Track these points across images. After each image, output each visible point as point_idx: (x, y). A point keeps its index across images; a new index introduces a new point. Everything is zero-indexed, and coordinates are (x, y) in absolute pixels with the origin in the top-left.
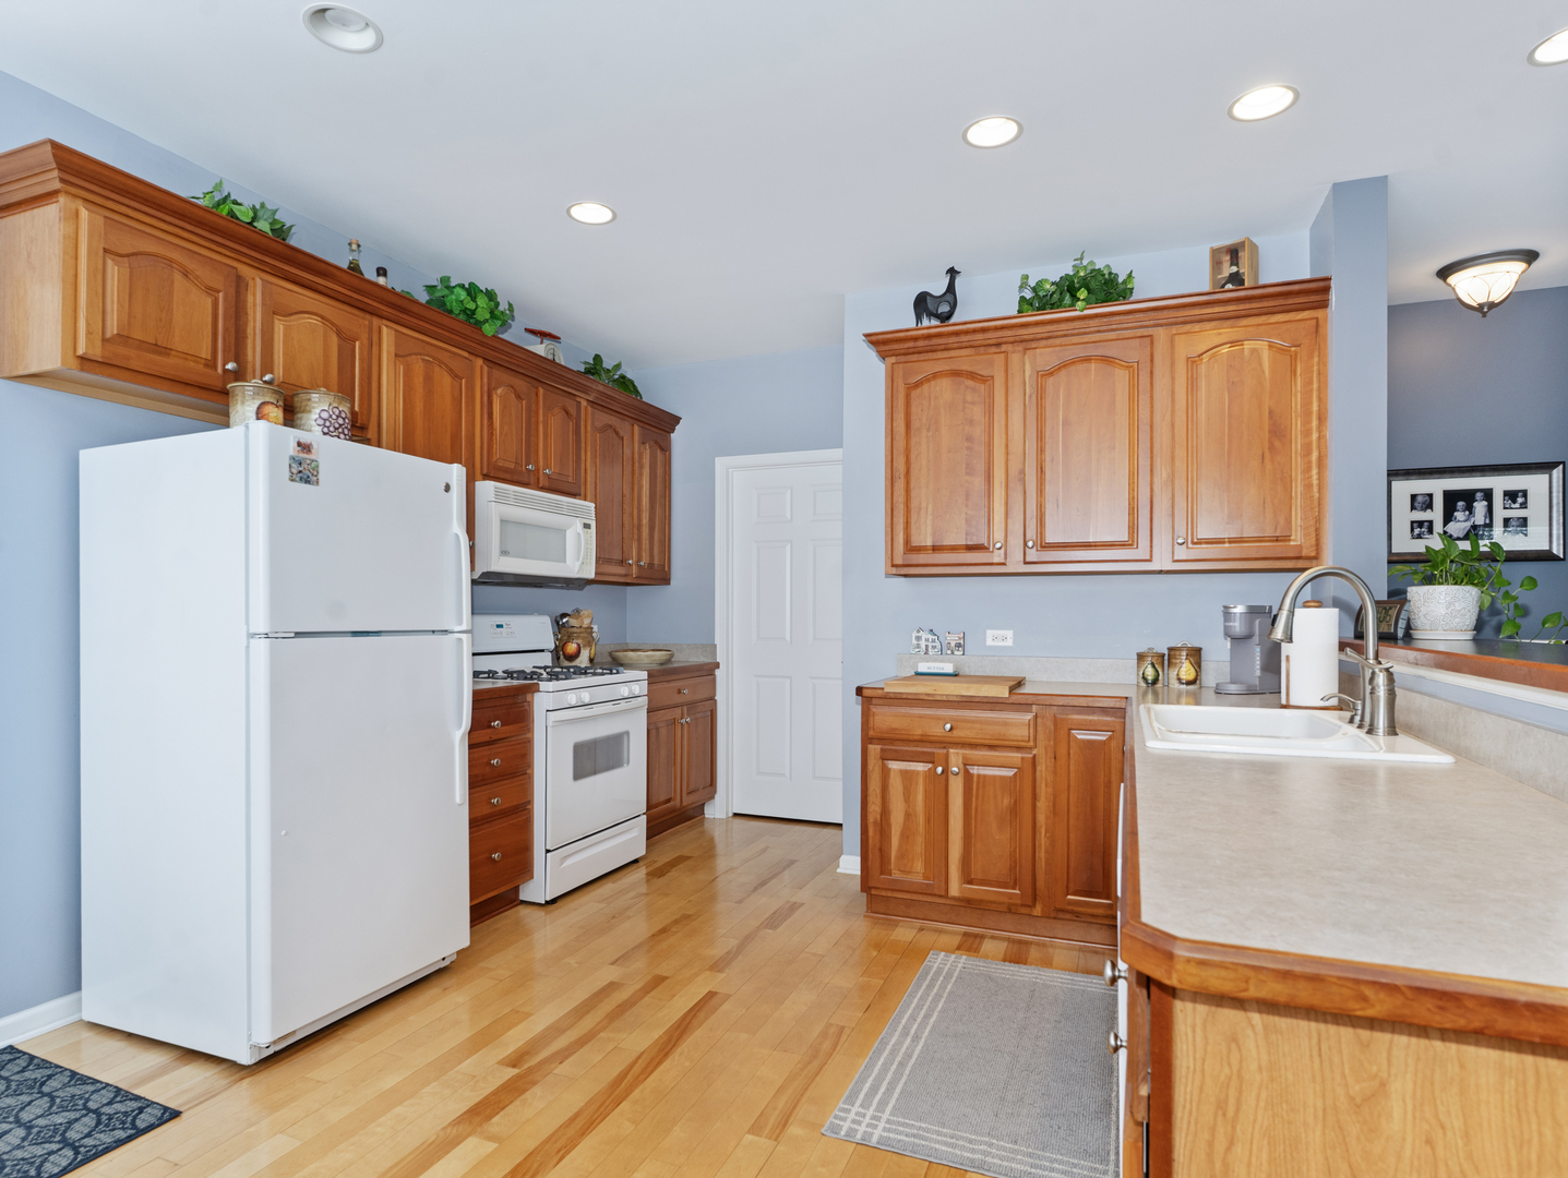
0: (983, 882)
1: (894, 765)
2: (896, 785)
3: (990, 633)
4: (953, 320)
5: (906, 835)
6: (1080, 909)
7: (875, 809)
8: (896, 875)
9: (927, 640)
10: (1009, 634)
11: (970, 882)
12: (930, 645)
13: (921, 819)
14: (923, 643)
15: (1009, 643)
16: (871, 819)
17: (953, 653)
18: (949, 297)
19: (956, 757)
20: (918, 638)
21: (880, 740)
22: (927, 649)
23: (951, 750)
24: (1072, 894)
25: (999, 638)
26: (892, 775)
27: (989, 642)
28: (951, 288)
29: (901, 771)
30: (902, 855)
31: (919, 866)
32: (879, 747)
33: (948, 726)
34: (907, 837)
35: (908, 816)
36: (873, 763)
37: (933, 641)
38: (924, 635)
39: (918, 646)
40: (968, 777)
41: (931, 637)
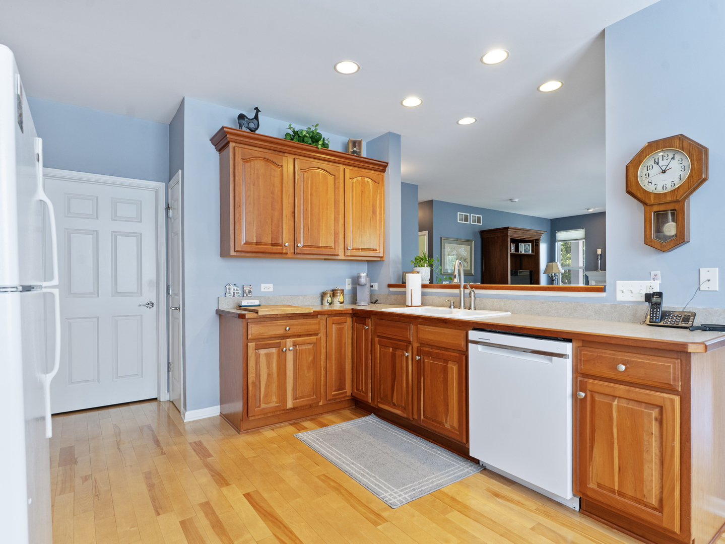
0: (301, 398)
1: (262, 352)
2: (263, 361)
3: (263, 285)
4: (257, 132)
5: (268, 385)
6: (337, 397)
7: (252, 376)
8: (263, 406)
9: (234, 290)
10: (271, 286)
11: (296, 399)
12: (236, 292)
13: (275, 375)
14: (232, 291)
15: (271, 290)
16: (250, 381)
17: (247, 296)
18: (255, 121)
19: (289, 342)
20: (230, 289)
21: (253, 340)
22: (234, 294)
23: (288, 340)
24: (334, 392)
25: (267, 288)
26: (261, 356)
27: (263, 290)
28: (256, 117)
29: (265, 354)
30: (266, 395)
31: (274, 398)
32: (254, 343)
33: (287, 329)
34: (269, 386)
35: (269, 375)
36: (251, 352)
37: (237, 290)
38: (233, 287)
39: (230, 293)
40: (295, 351)
41: (236, 288)
